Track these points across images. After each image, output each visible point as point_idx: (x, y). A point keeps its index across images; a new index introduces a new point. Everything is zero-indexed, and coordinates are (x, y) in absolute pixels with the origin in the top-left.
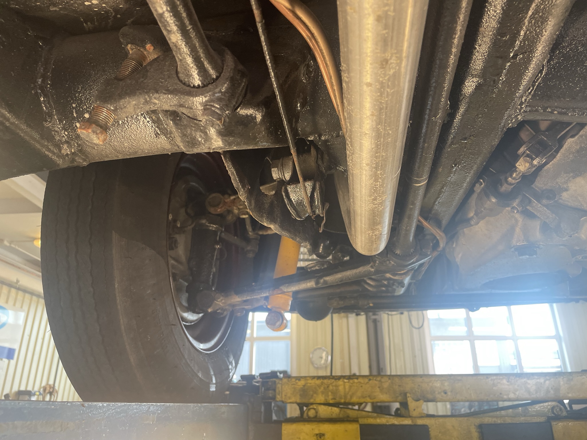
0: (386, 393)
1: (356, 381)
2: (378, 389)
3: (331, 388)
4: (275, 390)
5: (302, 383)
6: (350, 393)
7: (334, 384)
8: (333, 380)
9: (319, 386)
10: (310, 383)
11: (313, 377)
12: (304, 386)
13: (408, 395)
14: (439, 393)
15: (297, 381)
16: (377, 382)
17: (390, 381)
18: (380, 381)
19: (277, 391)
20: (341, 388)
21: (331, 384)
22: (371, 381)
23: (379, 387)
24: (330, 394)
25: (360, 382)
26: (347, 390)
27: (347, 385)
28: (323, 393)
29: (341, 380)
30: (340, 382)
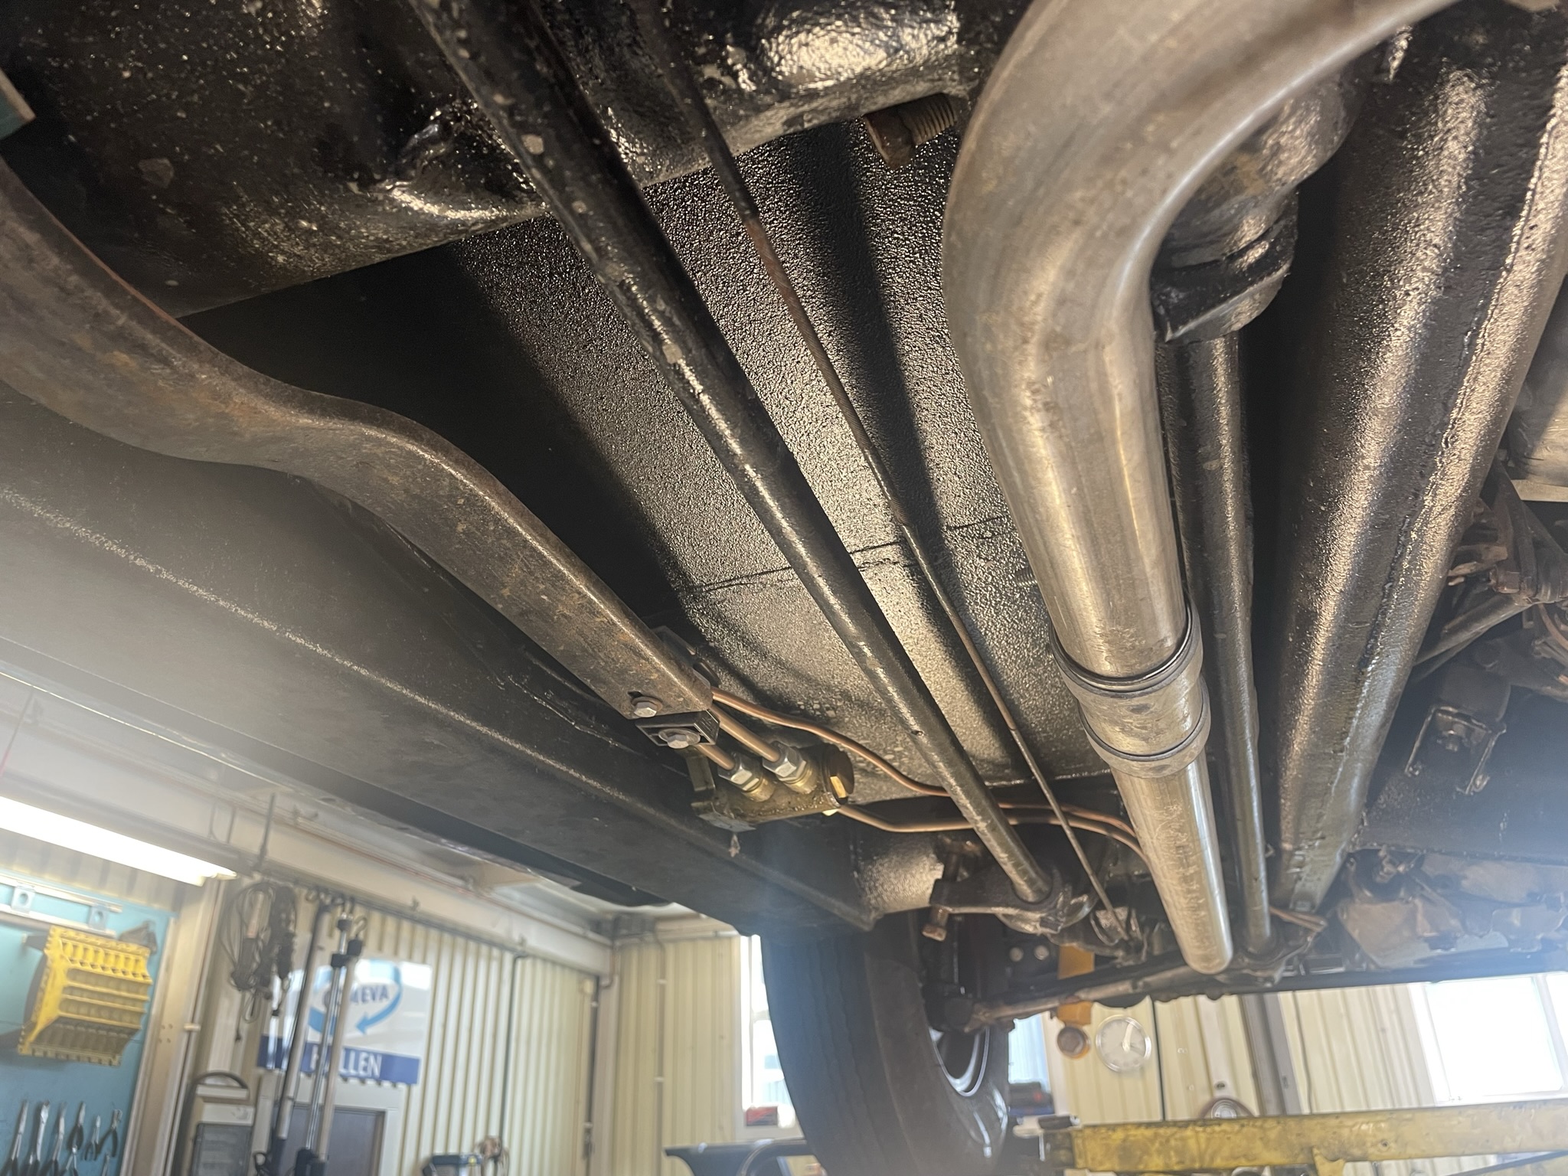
1: (1217, 1128)
2: (1259, 1144)
3: (1173, 1142)
4: (1071, 1149)
5: (1119, 1135)
6: (1210, 1151)
7: (1178, 1136)
8: (1175, 1129)
9: (1152, 1141)
10: (1135, 1136)
11: (1139, 1125)
13: (1316, 1151)
14: (1374, 1145)
15: (1110, 1133)
16: (1255, 1130)
17: (1279, 1127)
19: (1076, 1151)
20: (1192, 1143)
21: (1173, 1135)
23: (1261, 1139)
24: (1172, 1153)
25: (1225, 1131)
26: (1203, 1146)
27: (1203, 1137)
28: (1159, 1152)
29: (1190, 1128)
30: (1189, 1132)
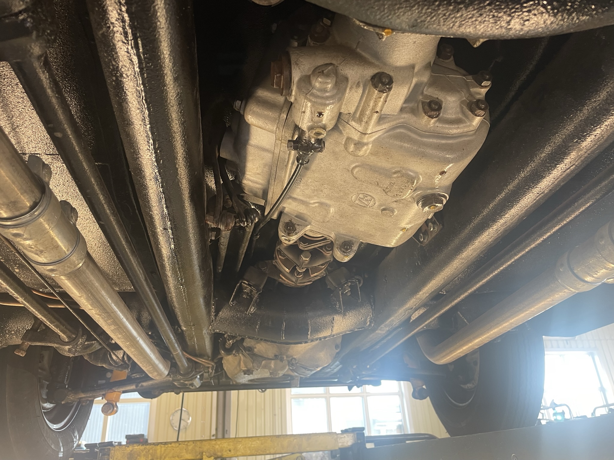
0: (190, 453)
1: (170, 445)
2: (184, 451)
3: (151, 451)
4: (109, 455)
5: (130, 449)
6: (165, 455)
7: (154, 449)
8: (154, 446)
9: (142, 451)
10: (136, 449)
12: (131, 451)
13: (204, 453)
14: (226, 451)
15: (127, 448)
16: (184, 446)
17: (193, 445)
18: (187, 445)
19: (111, 455)
21: (151, 448)
22: (180, 446)
23: (185, 449)
24: (150, 456)
25: (172, 446)
26: (162, 453)
27: (163, 449)
28: (144, 455)
29: (159, 446)
30: (159, 447)
